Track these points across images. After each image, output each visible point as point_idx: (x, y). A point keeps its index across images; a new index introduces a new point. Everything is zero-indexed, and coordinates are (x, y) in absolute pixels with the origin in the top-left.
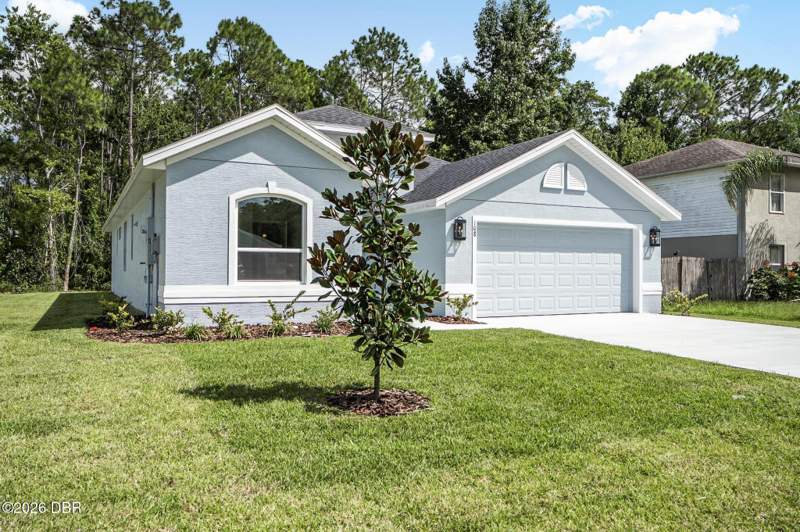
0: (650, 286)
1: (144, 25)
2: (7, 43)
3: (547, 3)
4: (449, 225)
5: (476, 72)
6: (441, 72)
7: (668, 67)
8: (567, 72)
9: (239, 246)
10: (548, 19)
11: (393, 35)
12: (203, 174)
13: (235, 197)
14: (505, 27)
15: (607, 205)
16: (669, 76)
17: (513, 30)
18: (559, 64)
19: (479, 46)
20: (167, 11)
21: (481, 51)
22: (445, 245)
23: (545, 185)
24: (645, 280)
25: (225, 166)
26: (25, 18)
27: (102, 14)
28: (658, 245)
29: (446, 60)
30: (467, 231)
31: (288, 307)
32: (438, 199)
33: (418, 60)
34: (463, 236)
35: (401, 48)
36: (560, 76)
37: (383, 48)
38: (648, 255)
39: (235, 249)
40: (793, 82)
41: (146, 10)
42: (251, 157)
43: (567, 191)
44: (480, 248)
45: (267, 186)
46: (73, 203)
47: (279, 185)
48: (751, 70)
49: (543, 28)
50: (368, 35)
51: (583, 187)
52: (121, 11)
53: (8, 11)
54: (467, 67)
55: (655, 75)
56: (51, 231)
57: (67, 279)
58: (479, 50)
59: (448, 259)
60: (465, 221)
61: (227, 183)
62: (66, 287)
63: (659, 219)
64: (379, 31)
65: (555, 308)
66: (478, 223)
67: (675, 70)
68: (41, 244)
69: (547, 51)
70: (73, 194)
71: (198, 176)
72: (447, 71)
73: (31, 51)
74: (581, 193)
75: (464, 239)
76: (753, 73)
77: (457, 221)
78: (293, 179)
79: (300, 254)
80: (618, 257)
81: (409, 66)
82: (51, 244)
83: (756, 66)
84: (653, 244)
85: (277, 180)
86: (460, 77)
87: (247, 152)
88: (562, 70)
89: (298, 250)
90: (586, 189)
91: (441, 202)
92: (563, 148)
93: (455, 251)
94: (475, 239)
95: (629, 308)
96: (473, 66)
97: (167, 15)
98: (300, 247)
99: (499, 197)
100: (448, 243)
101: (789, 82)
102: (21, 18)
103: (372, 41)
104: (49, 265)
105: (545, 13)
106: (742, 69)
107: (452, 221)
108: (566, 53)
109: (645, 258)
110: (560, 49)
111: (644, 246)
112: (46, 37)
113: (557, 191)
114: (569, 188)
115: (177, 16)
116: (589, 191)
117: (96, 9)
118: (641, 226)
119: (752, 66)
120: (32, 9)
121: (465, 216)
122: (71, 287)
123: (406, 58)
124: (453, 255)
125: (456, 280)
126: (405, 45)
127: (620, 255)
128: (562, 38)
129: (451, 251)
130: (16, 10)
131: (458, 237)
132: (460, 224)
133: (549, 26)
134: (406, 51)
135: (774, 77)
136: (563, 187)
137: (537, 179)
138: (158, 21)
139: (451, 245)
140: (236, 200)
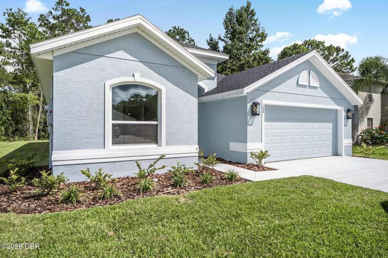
0: (346, 142)
1: (73, 21)
2: (8, 26)
3: (255, 11)
4: (249, 105)
5: (224, 41)
6: (209, 40)
7: (297, 45)
8: (263, 42)
9: (113, 120)
10: (255, 17)
11: (183, 29)
12: (84, 65)
13: (109, 83)
14: (237, 20)
15: (328, 95)
16: (298, 49)
17: (241, 22)
18: (260, 38)
19: (226, 29)
20: (83, 13)
21: (227, 31)
22: (247, 119)
23: (300, 83)
24: (345, 138)
25: (101, 59)
26: (15, 14)
27: (53, 14)
28: (350, 118)
29: (210, 35)
30: (259, 109)
31: (151, 166)
32: (245, 89)
33: (193, 40)
34: (258, 113)
35: (186, 35)
36: (260, 44)
37: (179, 35)
38: (346, 124)
39: (110, 122)
40: (346, 52)
41: (74, 12)
42: (121, 54)
43: (310, 87)
44: (266, 120)
45: (133, 76)
46: (39, 100)
47: (142, 76)
48: (329, 47)
49: (253, 22)
50: (172, 29)
51: (317, 85)
52: (62, 13)
53: (7, 10)
54: (220, 38)
55: (292, 48)
56: (30, 113)
57: (37, 135)
58: (225, 31)
59: (249, 127)
60: (259, 104)
61: (103, 72)
62: (36, 138)
63: (350, 103)
64: (177, 28)
65: (301, 155)
66: (265, 105)
67: (300, 46)
68: (25, 119)
69: (254, 32)
70: (39, 96)
71: (80, 66)
72: (211, 39)
73: (19, 30)
75: (258, 115)
76: (330, 48)
77: (254, 103)
78: (152, 72)
79: (157, 125)
81: (190, 43)
82: (30, 118)
83: (331, 45)
84: (348, 118)
85: (140, 71)
86: (217, 43)
87: (119, 50)
88: (262, 41)
89: (155, 123)
90: (319, 86)
91: (247, 90)
92: (307, 61)
93: (253, 122)
94: (263, 114)
95: (336, 153)
96: (223, 38)
97: (83, 15)
98: (157, 120)
99: (276, 89)
100: (249, 117)
101: (344, 52)
102: (13, 14)
103: (174, 32)
104: (29, 128)
105: (253, 15)
106: (326, 46)
107: (251, 104)
108: (263, 33)
110: (260, 32)
111: (344, 119)
112: (26, 24)
113: (304, 86)
114: (311, 85)
115: (88, 16)
116: (320, 87)
117: (50, 11)
118: (343, 107)
119: (330, 45)
120: (19, 10)
121: (258, 100)
122: (39, 138)
123: (189, 39)
124: (251, 125)
125: (254, 141)
126: (188, 34)
127: (331, 124)
128: (261, 26)
129: (250, 122)
130: (11, 10)
131: (254, 114)
132: (255, 104)
133: (256, 21)
134: (188, 36)
135: (338, 50)
136: (308, 84)
137: (295, 78)
138: (79, 18)
139: (250, 119)
140: (110, 86)
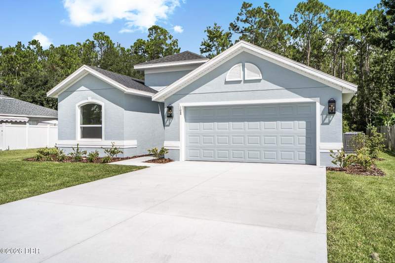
22: (163, 121)
23: (227, 80)
24: (323, 141)
38: (327, 121)
42: (83, 88)
43: (246, 82)
45: (88, 99)
47: (92, 98)
51: (259, 76)
59: (166, 128)
60: (173, 107)
61: (75, 100)
66: (184, 107)
71: (67, 98)
74: (259, 81)
78: (97, 95)
79: (102, 127)
80: (303, 124)
84: (331, 112)
87: (82, 86)
90: (261, 78)
92: (243, 53)
93: (170, 123)
98: (101, 124)
99: (196, 91)
109: (323, 124)
111: (322, 114)
113: (238, 82)
114: (247, 78)
116: (264, 79)
118: (319, 99)
124: (169, 125)
125: (170, 139)
127: (304, 122)
129: (167, 124)
131: (170, 116)
132: (170, 108)
136: (242, 79)
139: (167, 120)
140: (79, 106)
